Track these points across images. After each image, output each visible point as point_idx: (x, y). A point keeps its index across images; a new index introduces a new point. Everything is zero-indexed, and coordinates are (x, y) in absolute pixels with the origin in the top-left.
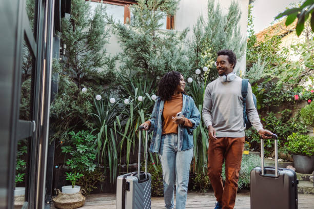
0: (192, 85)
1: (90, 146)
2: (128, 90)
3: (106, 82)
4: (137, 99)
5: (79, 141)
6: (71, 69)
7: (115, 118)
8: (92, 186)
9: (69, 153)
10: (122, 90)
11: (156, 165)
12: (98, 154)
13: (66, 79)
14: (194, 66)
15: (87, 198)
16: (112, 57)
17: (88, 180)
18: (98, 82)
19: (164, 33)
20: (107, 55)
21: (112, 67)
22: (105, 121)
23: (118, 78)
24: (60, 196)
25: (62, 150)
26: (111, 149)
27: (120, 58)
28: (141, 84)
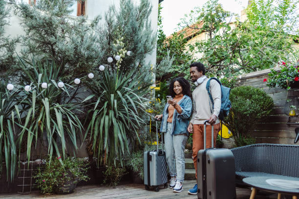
0: (104, 74)
3: (4, 67)
4: (40, 85)
7: (13, 108)
10: (23, 76)
11: (63, 159)
14: (106, 54)
19: (74, 19)
20: (5, 36)
23: (19, 62)
27: (21, 41)
28: (45, 70)
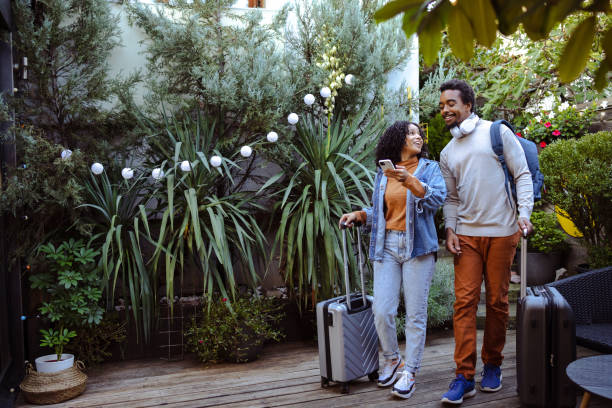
0: (299, 128)
1: (89, 272)
4: (179, 168)
5: (63, 264)
6: (44, 108)
7: (135, 211)
8: (102, 351)
9: (45, 289)
13: (26, 135)
17: (90, 340)
20: (112, 75)
22: (114, 218)
24: (31, 379)
25: (32, 283)
26: (136, 275)
27: (143, 79)
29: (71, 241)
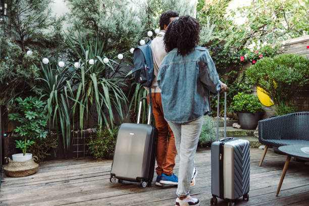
1: (39, 113)
2: (78, 54)
3: (53, 44)
4: (88, 63)
5: (27, 108)
6: (13, 31)
7: (65, 83)
8: (45, 153)
9: (17, 120)
10: (71, 53)
11: (111, 129)
12: (49, 120)
13: (8, 41)
14: (146, 28)
15: (40, 165)
16: (58, 17)
17: (39, 147)
18: (44, 44)
20: (53, 15)
21: (58, 29)
22: (54, 86)
23: (66, 40)
24: (10, 165)
25: (10, 117)
26: (63, 115)
27: (67, 19)
28: (91, 46)
29: (31, 97)
